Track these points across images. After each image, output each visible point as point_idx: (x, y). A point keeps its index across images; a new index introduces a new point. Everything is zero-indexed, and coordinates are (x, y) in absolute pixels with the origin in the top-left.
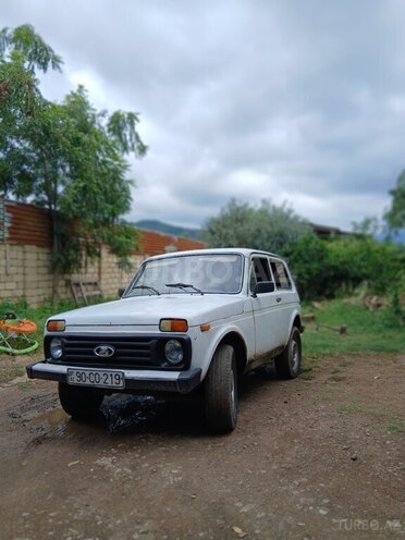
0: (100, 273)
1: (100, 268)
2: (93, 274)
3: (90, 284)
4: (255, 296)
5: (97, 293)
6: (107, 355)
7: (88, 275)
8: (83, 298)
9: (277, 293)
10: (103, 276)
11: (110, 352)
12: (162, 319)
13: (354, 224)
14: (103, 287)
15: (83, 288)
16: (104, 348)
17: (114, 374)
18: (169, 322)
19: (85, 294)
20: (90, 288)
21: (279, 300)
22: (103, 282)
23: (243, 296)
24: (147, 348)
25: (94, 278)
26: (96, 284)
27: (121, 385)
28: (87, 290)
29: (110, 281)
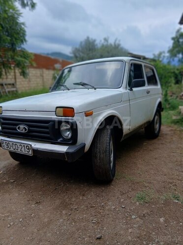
0: (15, 79)
1: (15, 76)
2: (11, 79)
3: (10, 84)
4: (131, 90)
5: (14, 89)
6: (24, 131)
7: (8, 80)
8: (5, 92)
9: (147, 87)
10: (17, 80)
11: (26, 130)
12: (57, 108)
13: (154, 55)
14: (18, 86)
15: (5, 87)
16: (22, 127)
17: (25, 146)
18: (62, 109)
19: (7, 90)
20: (9, 86)
21: (148, 92)
22: (18, 83)
23: (122, 90)
24: (47, 128)
25: (12, 81)
26: (13, 84)
27: (30, 153)
28: (8, 88)
29: (22, 83)
